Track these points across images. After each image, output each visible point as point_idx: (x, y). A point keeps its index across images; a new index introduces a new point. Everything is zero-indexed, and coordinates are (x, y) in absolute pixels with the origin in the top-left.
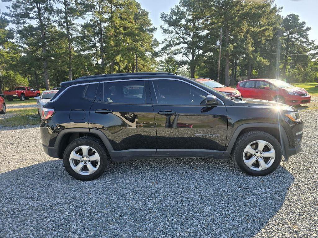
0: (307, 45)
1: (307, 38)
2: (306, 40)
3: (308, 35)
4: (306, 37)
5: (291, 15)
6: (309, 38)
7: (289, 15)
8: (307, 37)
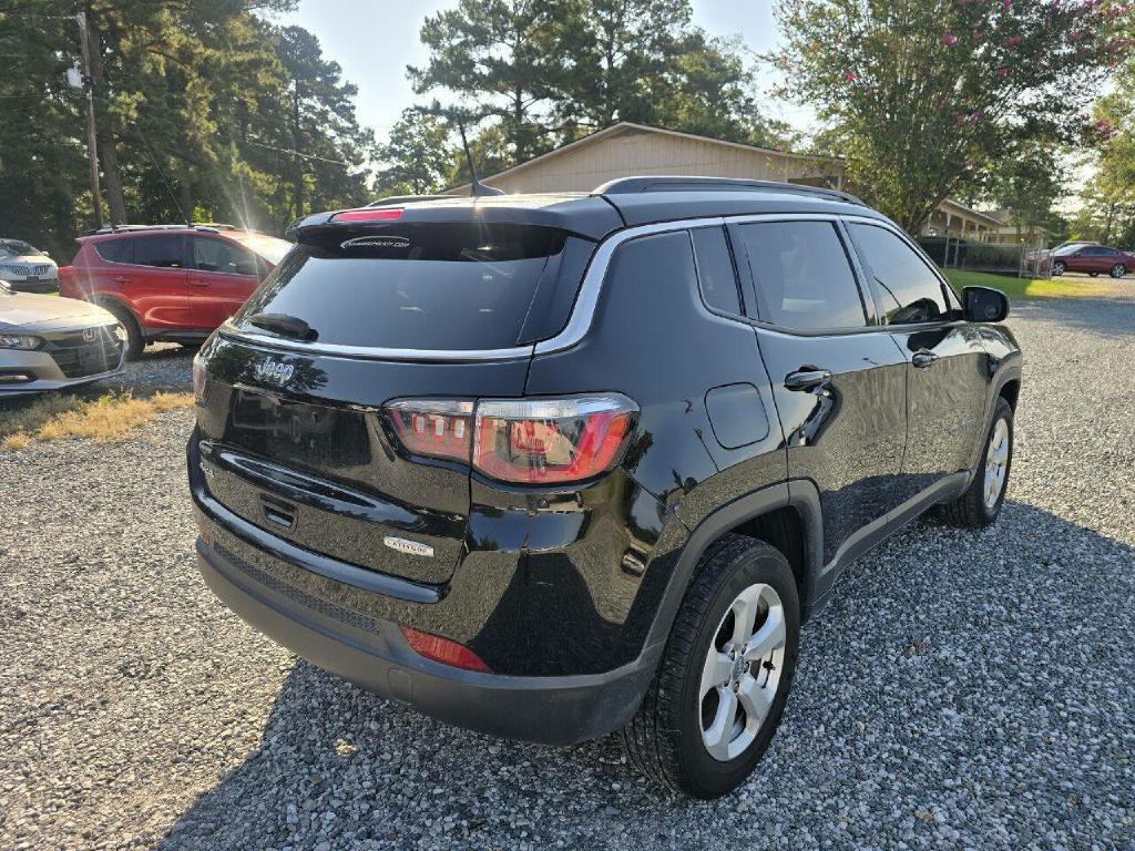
0: (355, 140)
1: (350, 119)
2: (351, 126)
3: (353, 108)
4: (347, 112)
5: (293, 29)
6: (357, 119)
7: (287, 26)
8: (353, 116)
